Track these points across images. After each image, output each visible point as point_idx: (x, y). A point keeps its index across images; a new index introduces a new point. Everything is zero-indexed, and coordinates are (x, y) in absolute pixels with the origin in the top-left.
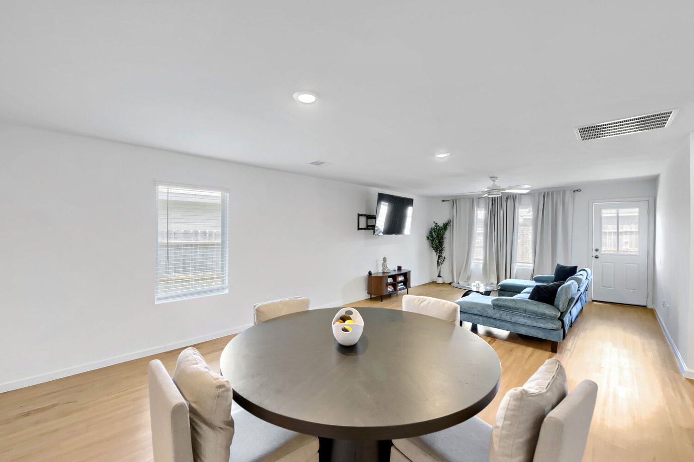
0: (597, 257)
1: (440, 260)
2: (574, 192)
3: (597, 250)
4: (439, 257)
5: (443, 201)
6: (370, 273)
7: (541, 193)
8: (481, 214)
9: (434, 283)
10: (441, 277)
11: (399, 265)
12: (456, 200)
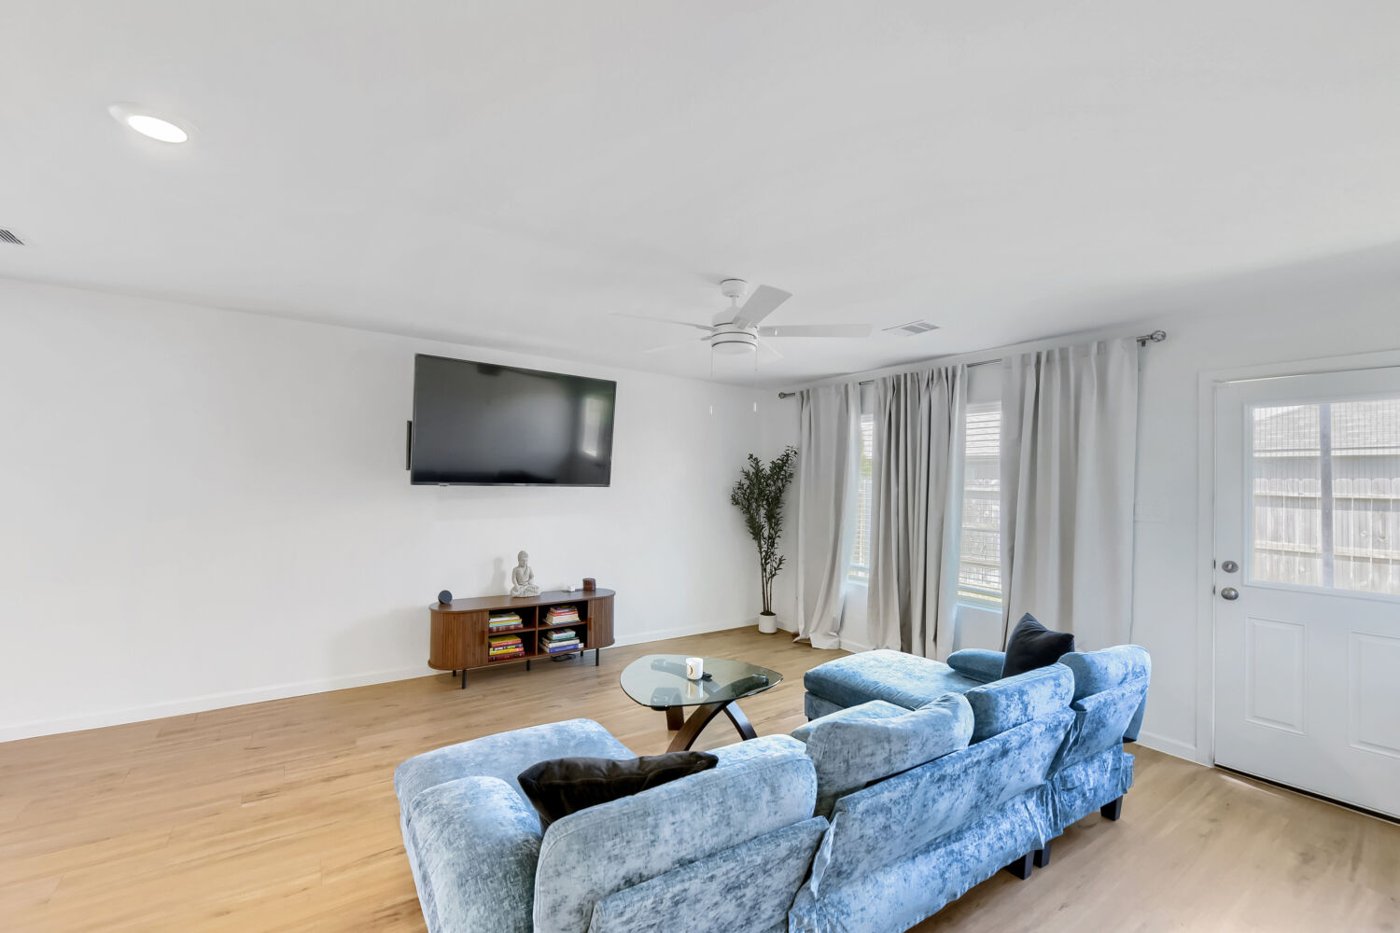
0: (1229, 596)
1: (769, 563)
2: (1144, 344)
3: (1230, 567)
4: (767, 558)
5: (783, 395)
6: (445, 598)
7: (1029, 355)
8: (866, 432)
9: (752, 631)
10: (772, 614)
11: (588, 576)
12: (808, 391)
